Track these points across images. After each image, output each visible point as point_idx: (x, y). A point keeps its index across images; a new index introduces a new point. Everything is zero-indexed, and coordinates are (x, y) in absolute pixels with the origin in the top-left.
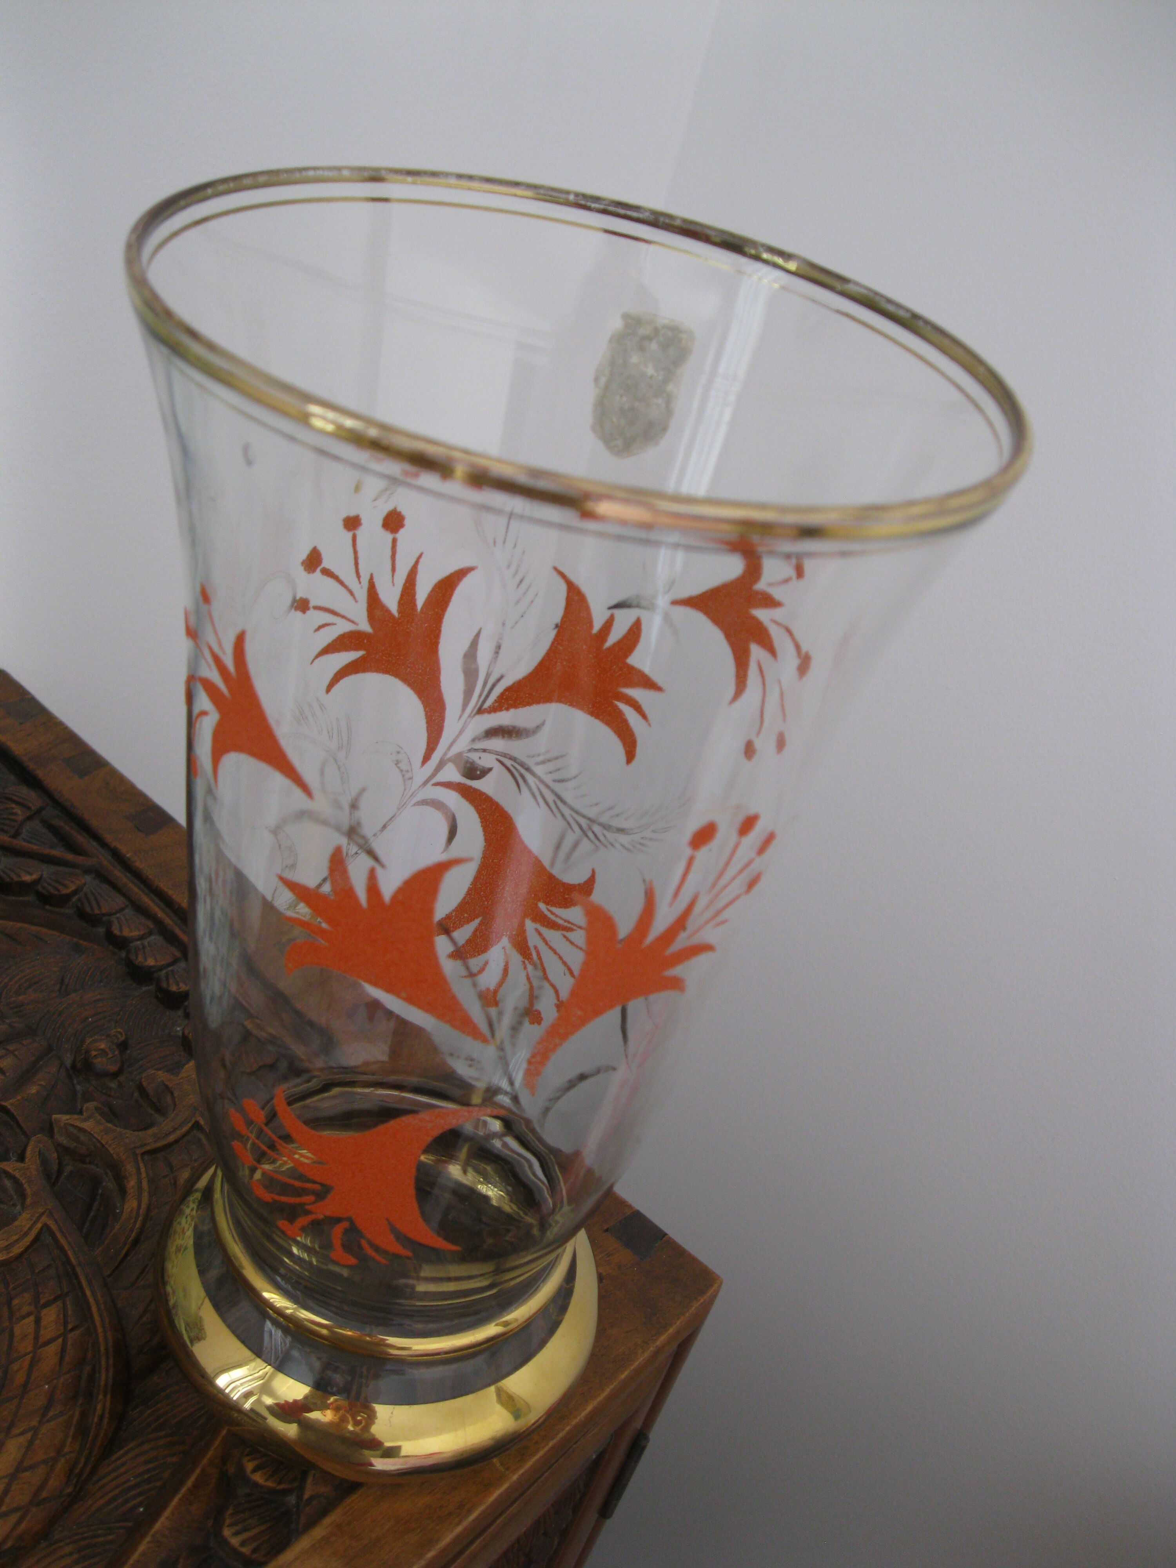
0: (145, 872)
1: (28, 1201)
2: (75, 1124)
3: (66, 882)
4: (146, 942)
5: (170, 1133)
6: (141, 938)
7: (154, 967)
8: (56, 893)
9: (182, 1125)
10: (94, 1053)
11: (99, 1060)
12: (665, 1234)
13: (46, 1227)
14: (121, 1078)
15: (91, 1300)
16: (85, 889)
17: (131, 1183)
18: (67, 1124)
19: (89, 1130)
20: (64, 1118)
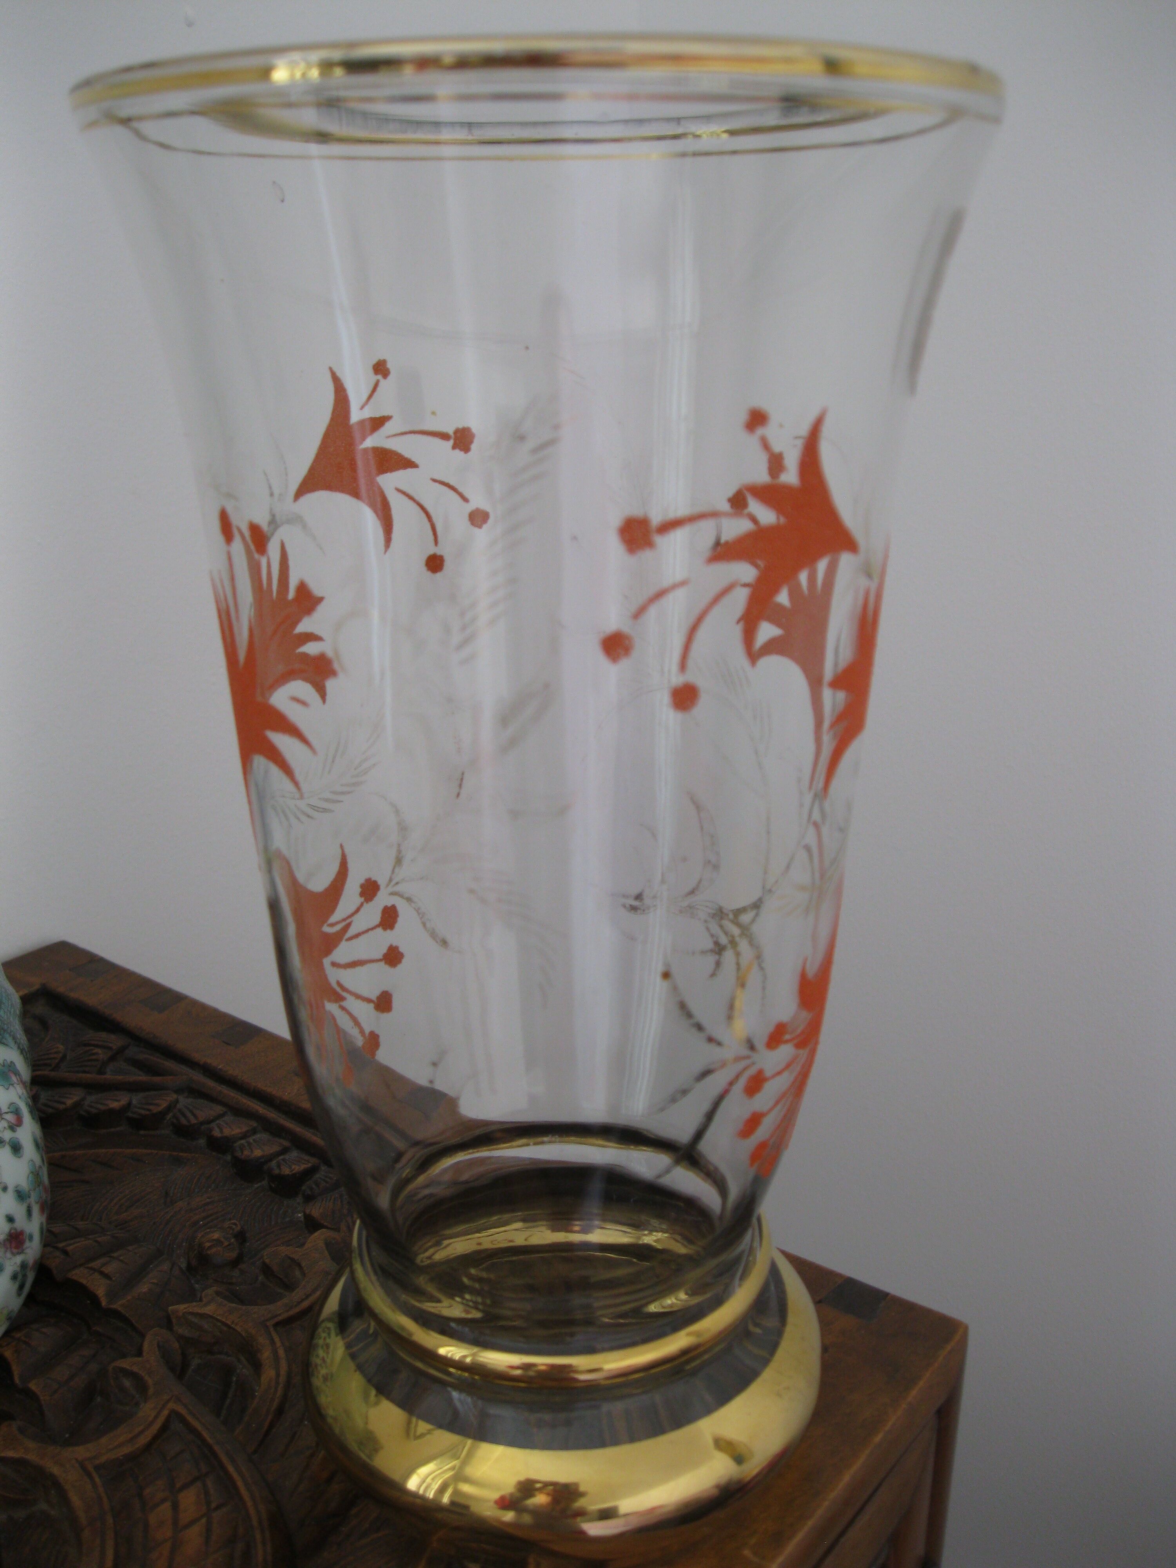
0: (239, 1077)
1: (151, 1391)
2: (195, 1311)
3: (157, 1101)
4: (251, 1140)
5: (303, 1300)
6: (244, 1136)
7: (262, 1157)
8: (148, 1113)
9: (314, 1291)
10: (208, 1244)
11: (214, 1250)
12: (887, 1294)
13: (174, 1413)
14: (243, 1266)
15: (235, 1475)
16: (178, 1106)
17: (266, 1355)
18: (185, 1312)
19: (211, 1314)
20: (182, 1308)
